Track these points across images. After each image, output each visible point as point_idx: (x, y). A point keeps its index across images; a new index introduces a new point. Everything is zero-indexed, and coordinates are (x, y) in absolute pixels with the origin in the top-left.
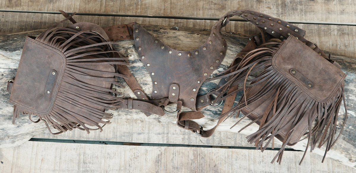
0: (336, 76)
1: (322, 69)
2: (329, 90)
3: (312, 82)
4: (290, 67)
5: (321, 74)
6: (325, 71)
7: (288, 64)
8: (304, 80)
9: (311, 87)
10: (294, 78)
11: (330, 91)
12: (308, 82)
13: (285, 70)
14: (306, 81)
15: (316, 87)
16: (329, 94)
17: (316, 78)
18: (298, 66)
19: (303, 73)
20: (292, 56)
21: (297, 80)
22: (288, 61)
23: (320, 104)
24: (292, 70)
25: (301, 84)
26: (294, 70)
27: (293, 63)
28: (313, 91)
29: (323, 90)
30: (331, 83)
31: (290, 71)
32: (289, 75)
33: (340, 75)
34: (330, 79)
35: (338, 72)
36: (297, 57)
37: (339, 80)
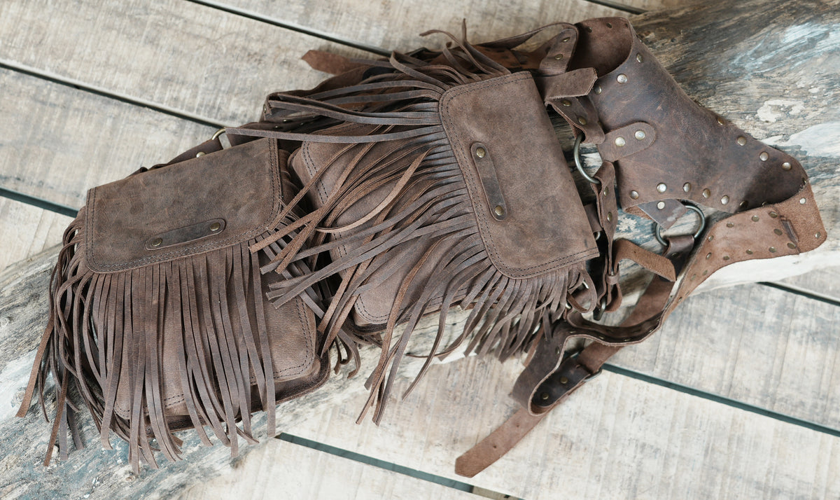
0: (574, 237)
1: (553, 197)
2: (537, 255)
3: (509, 210)
4: (479, 135)
5: (542, 206)
6: (556, 210)
7: (479, 126)
8: (493, 191)
9: (498, 217)
10: (471, 167)
11: (538, 258)
12: (498, 202)
13: (464, 134)
14: (496, 195)
15: (511, 225)
16: (529, 264)
17: (524, 207)
18: (499, 150)
19: (503, 173)
20: (501, 116)
21: (475, 175)
22: (483, 121)
23: (492, 270)
24: (479, 148)
25: (480, 191)
26: (484, 150)
27: (494, 134)
28: (496, 230)
29: (521, 245)
30: (552, 244)
31: (472, 145)
32: (465, 151)
33: (585, 242)
34: (555, 233)
35: (583, 231)
36: (513, 129)
37: (576, 251)
